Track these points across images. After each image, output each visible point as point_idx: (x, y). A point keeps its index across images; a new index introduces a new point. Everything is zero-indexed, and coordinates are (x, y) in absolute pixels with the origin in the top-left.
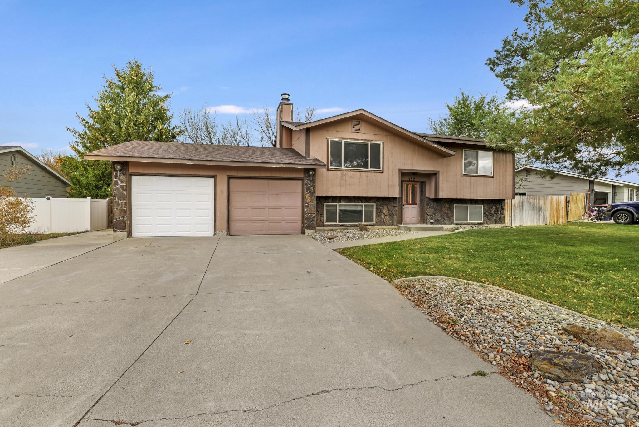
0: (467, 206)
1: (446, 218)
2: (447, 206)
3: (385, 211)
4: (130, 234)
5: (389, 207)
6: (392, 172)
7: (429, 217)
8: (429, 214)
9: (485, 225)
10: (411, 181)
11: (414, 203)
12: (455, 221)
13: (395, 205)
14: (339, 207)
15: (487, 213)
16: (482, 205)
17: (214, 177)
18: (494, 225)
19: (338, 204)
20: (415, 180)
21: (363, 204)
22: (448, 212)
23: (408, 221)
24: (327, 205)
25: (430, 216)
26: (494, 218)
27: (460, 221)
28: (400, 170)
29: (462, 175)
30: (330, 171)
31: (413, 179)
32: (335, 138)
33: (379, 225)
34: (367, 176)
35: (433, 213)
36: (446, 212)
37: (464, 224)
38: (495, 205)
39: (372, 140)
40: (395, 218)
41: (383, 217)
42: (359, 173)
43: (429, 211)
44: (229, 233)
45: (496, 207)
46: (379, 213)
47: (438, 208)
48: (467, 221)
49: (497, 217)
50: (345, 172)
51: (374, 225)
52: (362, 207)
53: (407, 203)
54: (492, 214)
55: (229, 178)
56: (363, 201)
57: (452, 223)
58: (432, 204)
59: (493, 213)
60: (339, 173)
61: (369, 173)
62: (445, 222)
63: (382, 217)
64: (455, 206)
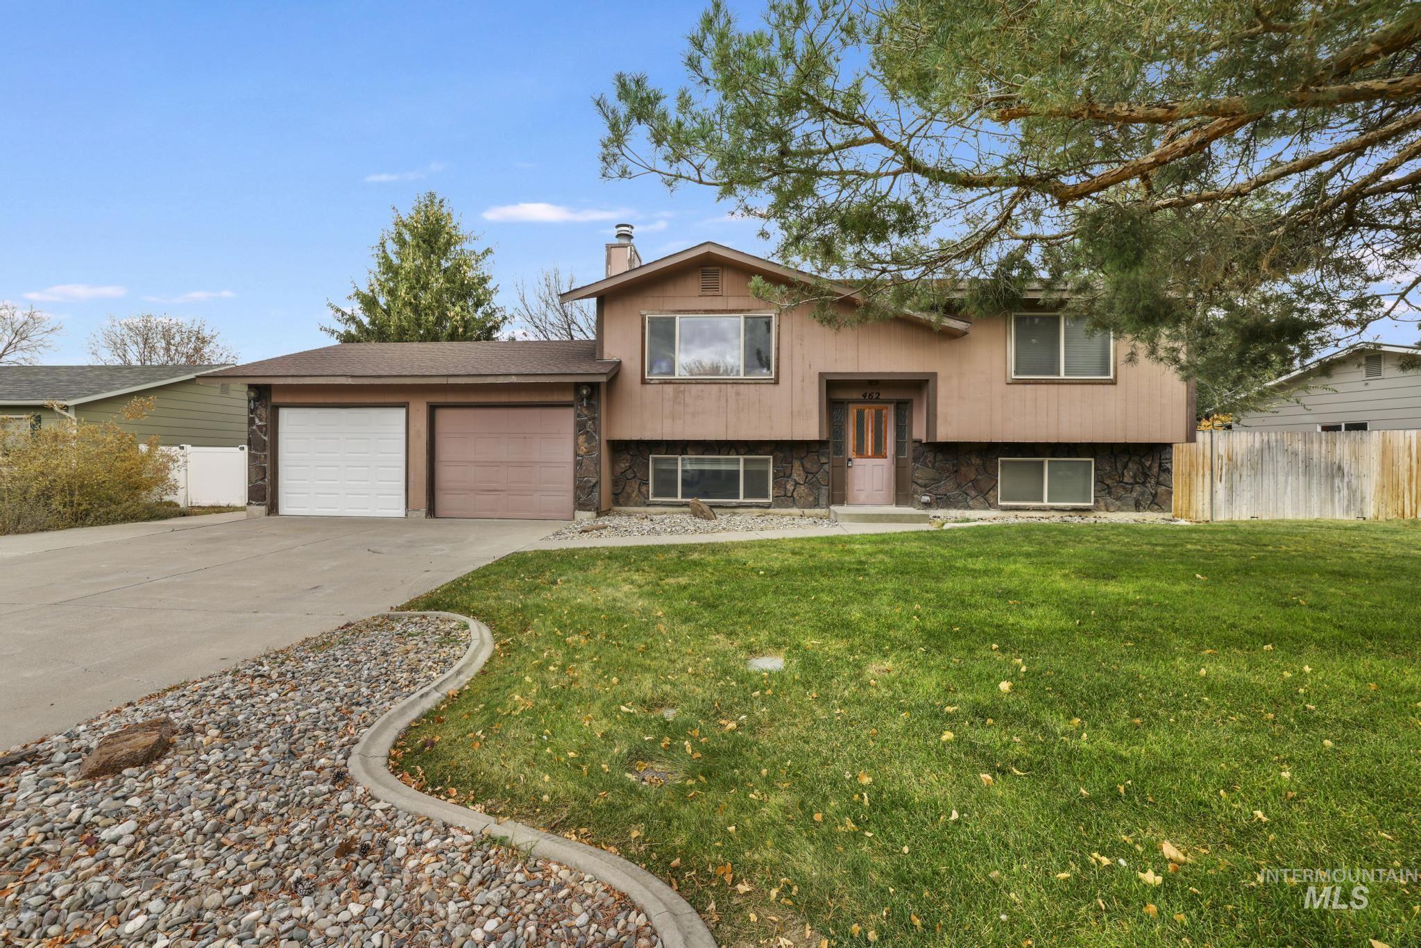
0: (1043, 462)
1: (973, 493)
2: (976, 461)
3: (798, 474)
4: (273, 509)
5: (808, 465)
6: (803, 381)
7: (920, 489)
8: (920, 481)
9: (1102, 514)
10: (868, 401)
11: (879, 452)
12: (1002, 499)
13: (824, 460)
14: (683, 465)
15: (1108, 482)
16: (1092, 460)
17: (405, 405)
18: (1131, 513)
19: (680, 458)
20: (881, 397)
21: (742, 458)
22: (979, 477)
23: (862, 497)
24: (655, 460)
25: (925, 486)
26: (1134, 495)
27: (1018, 500)
28: (821, 375)
29: (1010, 381)
30: (648, 386)
31: (875, 396)
32: (661, 311)
33: (779, 506)
34: (738, 394)
35: (934, 479)
36: (973, 477)
37: (1028, 510)
38: (1137, 459)
39: (749, 310)
40: (824, 491)
41: (790, 487)
42: (715, 387)
43: (922, 474)
44: (432, 511)
45: (1142, 465)
46: (780, 477)
47: (949, 465)
48: (1042, 500)
49: (1142, 494)
50: (683, 386)
51: (769, 506)
52: (740, 464)
53: (860, 452)
54: (1127, 483)
55: (432, 409)
56: (742, 451)
57: (991, 505)
58: (930, 456)
59: (1131, 481)
60: (669, 389)
61: (742, 386)
62: (971, 503)
63: (788, 487)
64: (1002, 461)
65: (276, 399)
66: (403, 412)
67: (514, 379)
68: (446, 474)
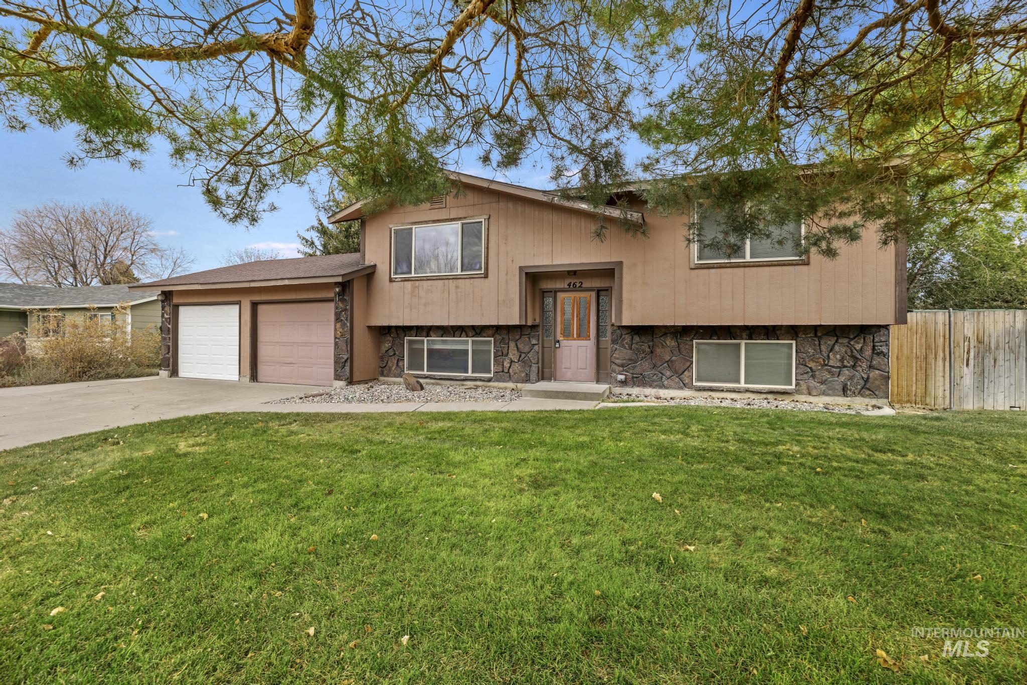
0: (739, 345)
1: (668, 373)
2: (670, 342)
3: (513, 354)
4: (174, 372)
5: (521, 346)
6: (507, 274)
7: (618, 369)
8: (617, 361)
9: (802, 398)
10: (572, 288)
11: (582, 335)
12: (698, 380)
13: (534, 342)
14: (426, 343)
15: (812, 365)
16: (794, 342)
17: (239, 303)
18: (837, 398)
19: (425, 339)
20: (583, 286)
21: (470, 339)
22: (674, 358)
23: (569, 374)
24: (410, 342)
25: (622, 366)
26: (842, 378)
27: (714, 381)
28: (521, 268)
29: (693, 266)
30: (394, 284)
31: (578, 285)
32: (403, 224)
33: (498, 380)
34: (457, 287)
35: (630, 360)
36: (667, 358)
37: (722, 391)
38: (845, 341)
39: (465, 218)
40: (534, 368)
41: (506, 364)
42: (441, 282)
43: (621, 354)
44: (254, 377)
45: (852, 348)
46: (500, 355)
47: (645, 347)
48: (738, 382)
49: (851, 378)
50: (417, 283)
51: (490, 380)
52: (468, 344)
53: (567, 334)
54: (833, 367)
55: (254, 306)
56: (470, 334)
57: (685, 386)
58: (627, 339)
59: (838, 364)
60: (408, 285)
61: (460, 281)
62: (666, 383)
63: (505, 364)
64: (697, 344)
65: (176, 300)
66: (237, 307)
67: (287, 282)
68: (264, 351)
